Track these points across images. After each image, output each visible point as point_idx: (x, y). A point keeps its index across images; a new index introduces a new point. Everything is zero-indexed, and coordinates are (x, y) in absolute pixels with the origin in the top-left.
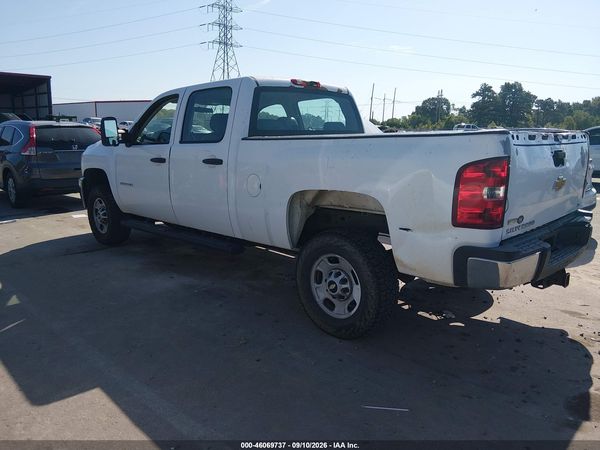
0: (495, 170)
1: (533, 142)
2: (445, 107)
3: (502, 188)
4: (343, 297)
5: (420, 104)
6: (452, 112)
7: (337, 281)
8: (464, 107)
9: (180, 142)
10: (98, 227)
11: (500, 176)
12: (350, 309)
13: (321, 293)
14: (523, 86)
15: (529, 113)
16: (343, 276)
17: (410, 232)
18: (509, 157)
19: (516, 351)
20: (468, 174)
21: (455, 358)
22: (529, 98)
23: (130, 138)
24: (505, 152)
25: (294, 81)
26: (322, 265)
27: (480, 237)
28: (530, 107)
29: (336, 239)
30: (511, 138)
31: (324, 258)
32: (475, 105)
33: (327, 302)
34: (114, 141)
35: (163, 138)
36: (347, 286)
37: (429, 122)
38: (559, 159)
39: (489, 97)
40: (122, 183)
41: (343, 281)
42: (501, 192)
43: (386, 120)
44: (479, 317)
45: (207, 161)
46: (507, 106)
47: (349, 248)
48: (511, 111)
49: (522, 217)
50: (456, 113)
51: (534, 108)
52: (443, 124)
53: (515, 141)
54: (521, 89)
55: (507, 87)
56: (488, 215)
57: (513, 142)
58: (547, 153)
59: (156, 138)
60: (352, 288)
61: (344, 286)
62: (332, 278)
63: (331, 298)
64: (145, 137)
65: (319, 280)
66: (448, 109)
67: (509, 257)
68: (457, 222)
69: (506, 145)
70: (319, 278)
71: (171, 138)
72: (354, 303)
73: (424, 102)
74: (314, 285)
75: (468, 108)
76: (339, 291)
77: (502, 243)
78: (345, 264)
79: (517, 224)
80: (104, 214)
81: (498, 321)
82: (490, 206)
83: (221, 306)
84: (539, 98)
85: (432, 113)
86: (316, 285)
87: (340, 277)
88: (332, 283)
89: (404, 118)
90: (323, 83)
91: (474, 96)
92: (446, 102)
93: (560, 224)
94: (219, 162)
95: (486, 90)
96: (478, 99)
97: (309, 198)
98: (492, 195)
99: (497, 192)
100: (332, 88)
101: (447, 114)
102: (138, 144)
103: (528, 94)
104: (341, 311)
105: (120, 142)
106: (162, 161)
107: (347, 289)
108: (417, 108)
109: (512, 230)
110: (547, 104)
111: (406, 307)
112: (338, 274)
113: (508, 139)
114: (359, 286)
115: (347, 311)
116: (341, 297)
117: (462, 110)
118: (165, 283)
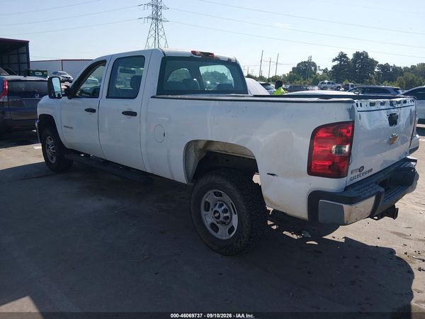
0: (342, 132)
1: (373, 108)
2: (313, 68)
3: (347, 146)
4: (225, 223)
5: (296, 66)
6: (318, 72)
7: (220, 210)
8: (326, 69)
9: (107, 97)
10: (49, 157)
11: (346, 136)
12: (230, 233)
13: (209, 219)
14: (369, 54)
15: (372, 73)
16: (225, 207)
17: (275, 176)
18: (353, 122)
19: (356, 267)
20: (321, 134)
21: (309, 273)
22: (373, 63)
23: (71, 93)
24: (350, 118)
25: (194, 53)
26: (209, 197)
27: (329, 184)
28: (374, 69)
29: (219, 179)
30: (355, 106)
31: (211, 192)
32: (334, 67)
33: (213, 225)
34: (59, 94)
35: (95, 93)
36: (228, 214)
37: (302, 79)
38: (393, 120)
39: (345, 62)
40: (65, 127)
41: (225, 211)
42: (347, 149)
43: (271, 76)
44: (329, 237)
45: (125, 113)
46: (357, 69)
47: (229, 186)
48: (360, 72)
49: (363, 167)
50: (321, 73)
51: (376, 70)
52: (311, 80)
53: (359, 108)
54: (367, 56)
55: (357, 55)
56: (336, 167)
57: (357, 109)
58: (384, 116)
59: (91, 92)
60: (231, 217)
61: (225, 215)
62: (216, 208)
63: (215, 223)
64: (82, 91)
65: (207, 209)
66: (315, 69)
67: (352, 201)
68: (311, 171)
69: (351, 111)
70: (207, 207)
71: (100, 94)
72: (233, 227)
73: (299, 65)
74: (203, 212)
75: (330, 69)
76: (221, 219)
77: (347, 188)
78: (226, 198)
79: (358, 173)
80: (53, 149)
81: (343, 240)
82: (337, 160)
83: (134, 224)
84: (379, 63)
85: (304, 72)
86: (205, 212)
87: (223, 208)
88: (216, 212)
89: (284, 75)
90: (216, 54)
91: (334, 60)
92: (314, 64)
93: (393, 169)
94: (134, 114)
95: (342, 57)
96: (336, 63)
97: (201, 145)
98: (339, 151)
99: (343, 149)
100: (224, 58)
101: (315, 73)
102: (77, 97)
103: (372, 60)
104: (223, 234)
105: (63, 95)
106: (93, 111)
107: (228, 217)
108: (293, 68)
109: (354, 178)
110: (385, 68)
111: (275, 227)
112: (221, 206)
113: (353, 106)
114: (237, 215)
115: (227, 234)
116: (223, 223)
117: (325, 71)
118: (95, 204)
